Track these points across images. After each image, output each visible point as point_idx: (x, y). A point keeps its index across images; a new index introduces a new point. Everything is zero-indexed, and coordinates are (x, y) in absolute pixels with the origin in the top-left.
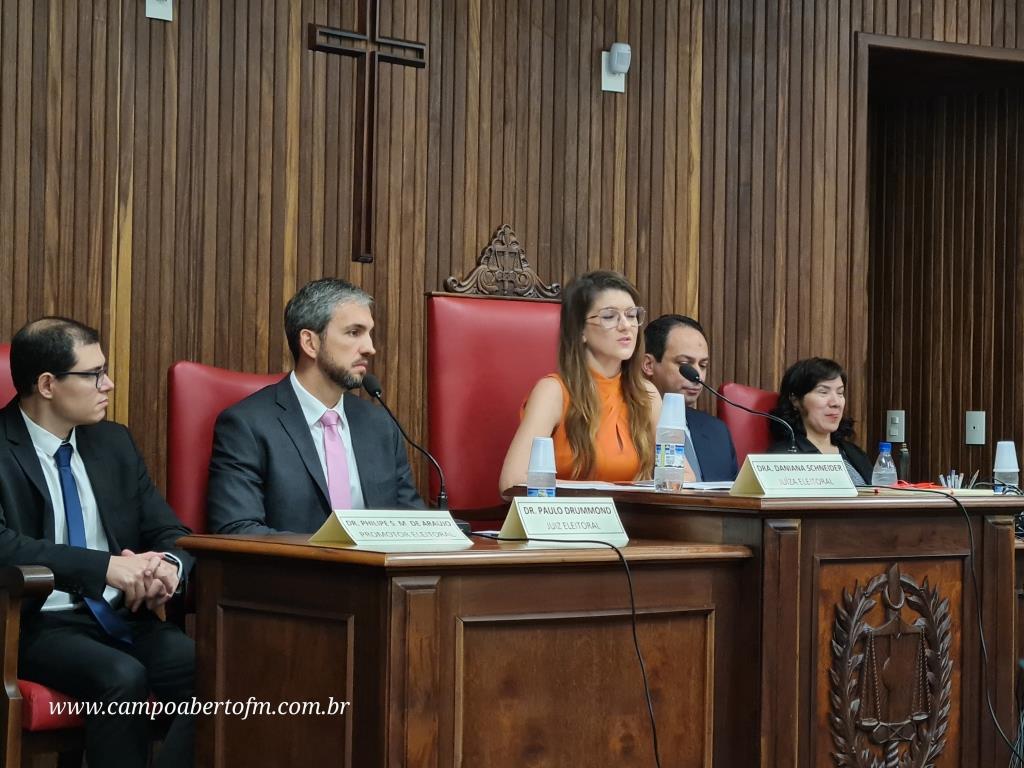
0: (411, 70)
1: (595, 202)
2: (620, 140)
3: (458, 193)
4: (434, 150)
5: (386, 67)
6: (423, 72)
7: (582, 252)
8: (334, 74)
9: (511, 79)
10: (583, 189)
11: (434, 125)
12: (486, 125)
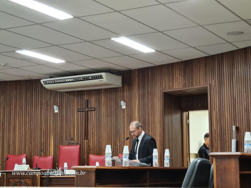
0: (93, 112)
1: (122, 126)
2: (126, 116)
3: (101, 128)
4: (97, 122)
5: (89, 112)
6: (95, 111)
7: (120, 134)
8: (82, 114)
9: (108, 110)
10: (120, 124)
11: (97, 119)
12: (105, 117)
